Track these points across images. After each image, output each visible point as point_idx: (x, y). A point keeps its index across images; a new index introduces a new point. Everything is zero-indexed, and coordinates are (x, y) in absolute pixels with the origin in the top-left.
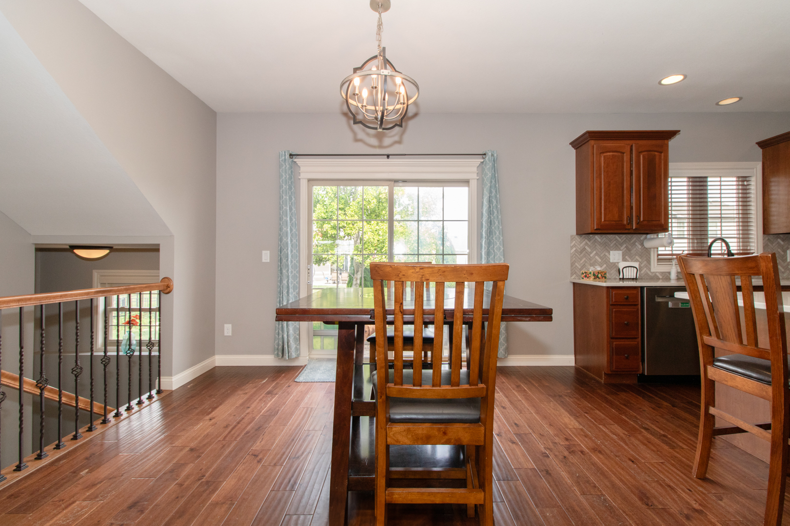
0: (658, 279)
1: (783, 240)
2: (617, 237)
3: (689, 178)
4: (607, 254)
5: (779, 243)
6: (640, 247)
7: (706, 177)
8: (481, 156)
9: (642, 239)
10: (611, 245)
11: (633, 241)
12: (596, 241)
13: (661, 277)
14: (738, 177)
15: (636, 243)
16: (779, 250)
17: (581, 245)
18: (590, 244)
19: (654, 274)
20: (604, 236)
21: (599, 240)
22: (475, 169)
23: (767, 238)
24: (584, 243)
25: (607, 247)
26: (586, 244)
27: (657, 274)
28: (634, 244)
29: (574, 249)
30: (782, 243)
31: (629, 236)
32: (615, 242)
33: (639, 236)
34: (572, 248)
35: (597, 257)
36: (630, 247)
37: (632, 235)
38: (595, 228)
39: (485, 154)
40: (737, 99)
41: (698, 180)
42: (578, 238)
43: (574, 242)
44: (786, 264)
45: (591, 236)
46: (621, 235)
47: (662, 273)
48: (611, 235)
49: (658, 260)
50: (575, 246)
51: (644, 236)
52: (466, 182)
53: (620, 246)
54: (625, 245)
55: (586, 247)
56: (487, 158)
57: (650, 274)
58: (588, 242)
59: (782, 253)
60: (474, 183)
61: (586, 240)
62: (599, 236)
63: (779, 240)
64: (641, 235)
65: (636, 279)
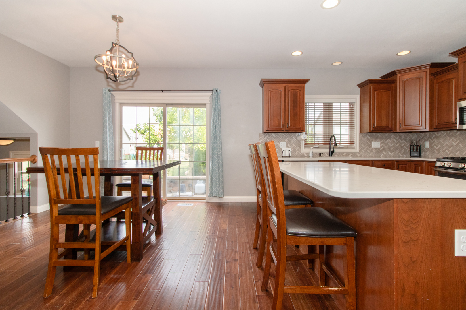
0: (305, 156)
1: (370, 136)
2: (283, 134)
3: (324, 103)
4: (278, 143)
5: (368, 138)
6: (295, 140)
7: (332, 103)
8: (212, 91)
9: (296, 135)
10: (281, 139)
11: (292, 136)
12: (272, 136)
13: (306, 155)
14: (349, 103)
15: (294, 138)
16: (368, 141)
17: (265, 139)
18: (269, 138)
19: (302, 154)
20: (277, 134)
21: (274, 136)
22: (209, 98)
23: (361, 135)
24: (266, 137)
25: (278, 140)
26: (267, 138)
27: (304, 154)
28: (292, 138)
29: (261, 141)
30: (369, 138)
31: (290, 134)
32: (282, 137)
33: (295, 134)
36: (290, 140)
37: (291, 133)
38: (267, 130)
39: (213, 90)
40: (340, 63)
41: (328, 104)
42: (263, 135)
43: (261, 137)
44: (371, 149)
45: (270, 134)
46: (286, 133)
48: (281, 134)
49: (305, 146)
50: (261, 139)
51: (297, 134)
52: (204, 105)
53: (285, 139)
54: (288, 139)
55: (267, 140)
56: (214, 92)
57: (301, 154)
59: (369, 143)
60: (208, 106)
61: (267, 136)
62: (274, 134)
63: (368, 136)
64: (296, 133)
65: (289, 156)
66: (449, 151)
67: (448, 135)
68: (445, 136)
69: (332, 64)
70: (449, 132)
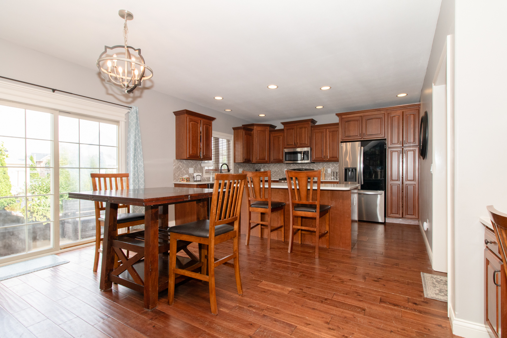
1: (238, 165)
4: (188, 169)
6: (200, 166)
7: (219, 138)
10: (190, 165)
12: (184, 162)
13: (206, 180)
14: (227, 140)
16: (237, 169)
17: (178, 165)
20: (187, 160)
22: (123, 115)
24: (179, 163)
25: (188, 166)
26: (180, 164)
27: (205, 178)
28: (198, 164)
29: (175, 166)
31: (196, 161)
33: (199, 161)
34: (174, 166)
35: (184, 171)
36: (196, 166)
38: (188, 157)
39: (131, 108)
40: (230, 110)
42: (176, 161)
43: (175, 163)
45: (182, 160)
46: (193, 161)
47: (207, 178)
48: (190, 160)
49: (206, 172)
51: (201, 161)
54: (194, 166)
55: (180, 166)
56: (133, 110)
57: (203, 178)
58: (181, 163)
60: (123, 124)
62: (185, 160)
65: (200, 181)
66: (274, 175)
67: (273, 165)
68: (272, 166)
69: (225, 110)
70: (274, 164)
